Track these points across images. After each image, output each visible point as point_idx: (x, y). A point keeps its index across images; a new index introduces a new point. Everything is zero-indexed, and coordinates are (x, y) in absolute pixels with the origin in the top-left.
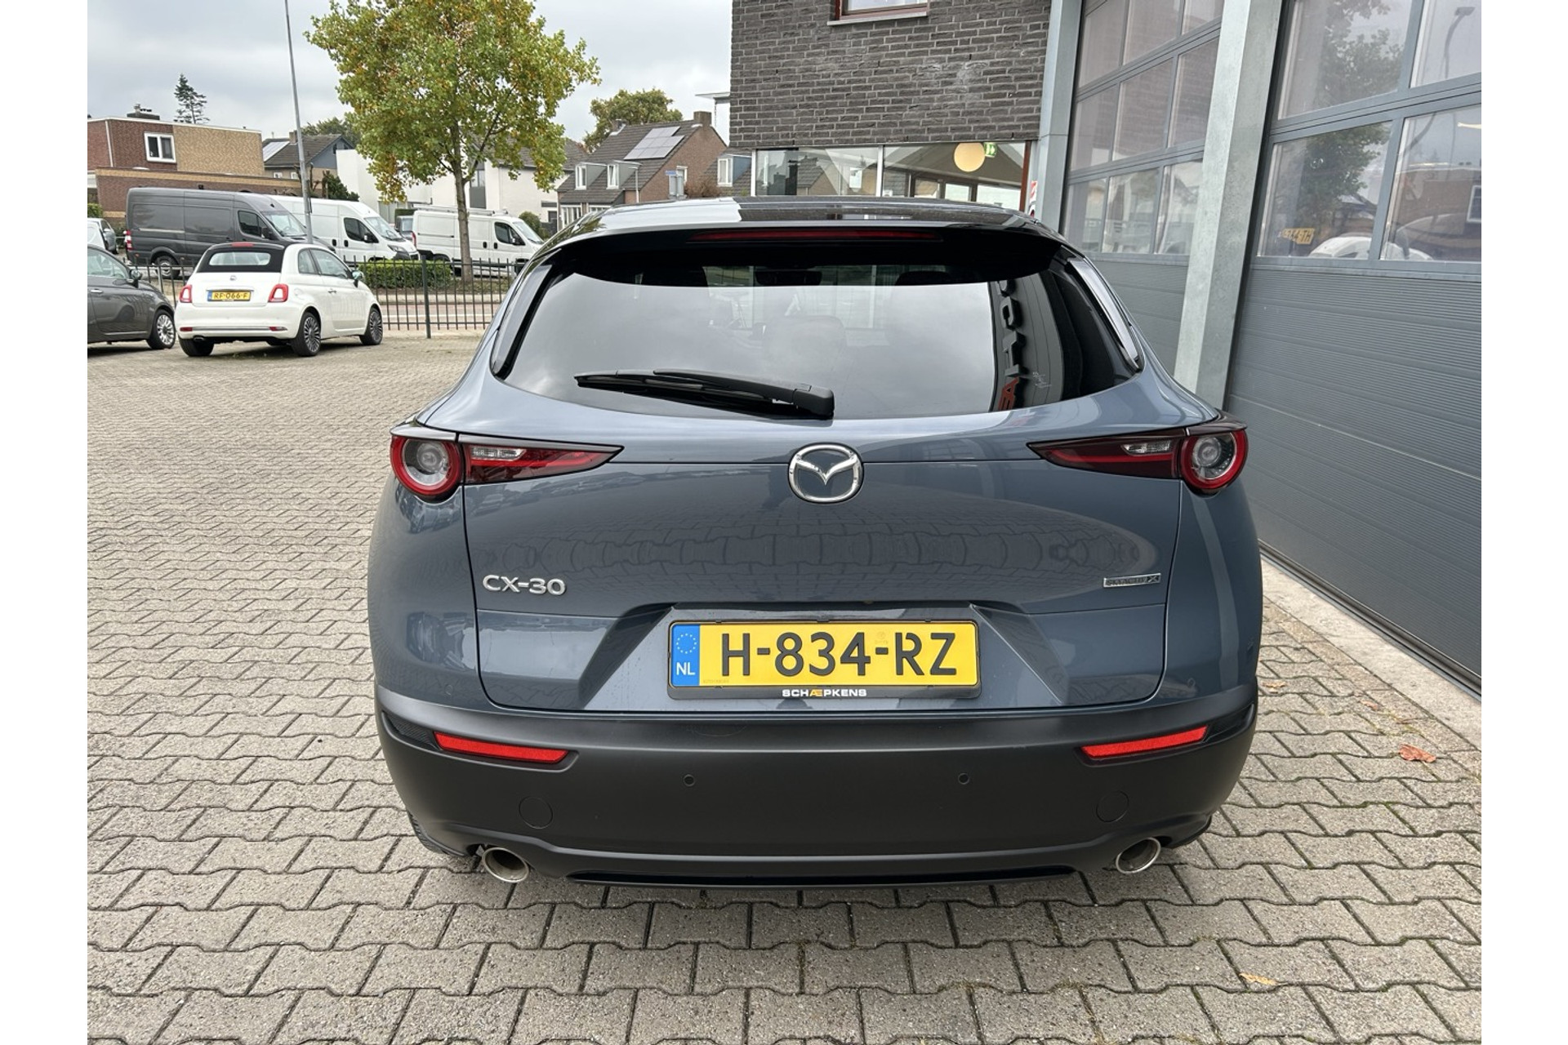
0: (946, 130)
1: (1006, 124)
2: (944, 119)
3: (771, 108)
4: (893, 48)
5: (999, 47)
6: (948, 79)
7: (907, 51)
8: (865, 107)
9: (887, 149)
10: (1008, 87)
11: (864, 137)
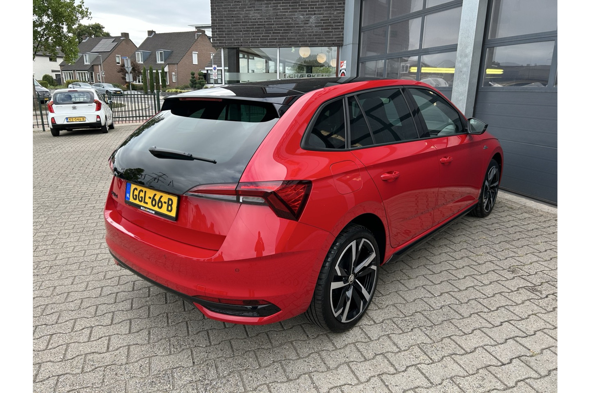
0: (306, 41)
1: (330, 39)
2: (305, 37)
3: (231, 31)
4: (283, 9)
5: (326, 11)
6: (306, 22)
7: (289, 11)
8: (272, 32)
9: (280, 48)
10: (330, 26)
11: (273, 44)
